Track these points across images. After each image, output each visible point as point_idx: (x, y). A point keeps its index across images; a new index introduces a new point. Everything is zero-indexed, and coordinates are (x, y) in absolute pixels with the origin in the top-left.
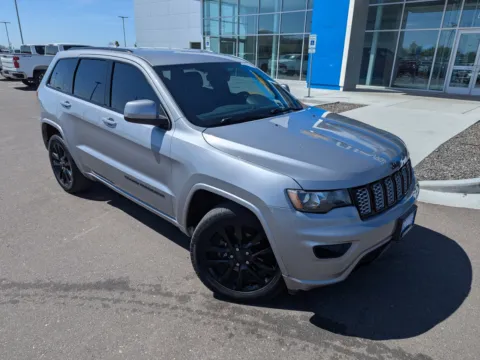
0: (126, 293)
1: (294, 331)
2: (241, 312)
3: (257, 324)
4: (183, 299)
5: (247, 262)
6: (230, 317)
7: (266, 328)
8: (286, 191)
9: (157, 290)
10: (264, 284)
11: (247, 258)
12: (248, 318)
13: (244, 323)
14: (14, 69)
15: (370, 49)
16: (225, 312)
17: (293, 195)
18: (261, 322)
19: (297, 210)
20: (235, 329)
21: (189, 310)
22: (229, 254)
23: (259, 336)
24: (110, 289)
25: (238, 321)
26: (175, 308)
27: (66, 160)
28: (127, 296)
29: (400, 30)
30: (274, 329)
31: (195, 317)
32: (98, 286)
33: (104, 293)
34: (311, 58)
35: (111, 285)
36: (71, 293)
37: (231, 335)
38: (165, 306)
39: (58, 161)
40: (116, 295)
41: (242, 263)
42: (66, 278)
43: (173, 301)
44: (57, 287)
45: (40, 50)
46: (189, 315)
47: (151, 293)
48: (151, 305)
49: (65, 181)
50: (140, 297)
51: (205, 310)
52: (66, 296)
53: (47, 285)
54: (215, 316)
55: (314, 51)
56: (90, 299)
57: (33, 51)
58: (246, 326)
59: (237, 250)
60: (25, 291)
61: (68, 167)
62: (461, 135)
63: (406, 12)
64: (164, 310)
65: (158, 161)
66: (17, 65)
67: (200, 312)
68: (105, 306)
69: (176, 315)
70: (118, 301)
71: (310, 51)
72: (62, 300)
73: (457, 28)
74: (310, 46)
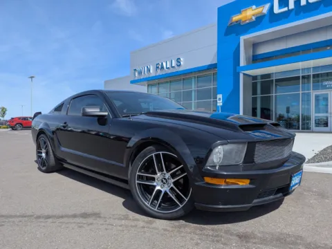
0: (99, 219)
2: (204, 229)
9: (126, 217)
16: (188, 230)
26: (143, 227)
28: (100, 221)
29: (274, 95)
32: (75, 216)
33: (81, 220)
35: (85, 215)
38: (133, 226)
40: (90, 220)
47: (120, 219)
48: (121, 226)
51: (171, 229)
52: (46, 222)
53: (31, 216)
55: (221, 104)
60: (11, 220)
63: (276, 85)
64: (133, 229)
67: (165, 230)
68: (80, 227)
69: (145, 232)
70: (91, 224)
71: (218, 104)
72: (43, 224)
73: (311, 91)
74: (218, 101)
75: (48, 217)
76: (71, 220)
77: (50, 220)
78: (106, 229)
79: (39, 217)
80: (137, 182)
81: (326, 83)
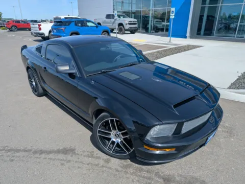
0: (74, 156)
9: (92, 155)
15: (203, 16)
16: (132, 170)
21: (110, 168)
26: (102, 166)
29: (220, 5)
31: (114, 173)
32: (58, 152)
38: (96, 165)
40: (69, 157)
42: (41, 147)
43: (101, 162)
46: (110, 171)
47: (88, 156)
48: (88, 164)
51: (120, 169)
52: (40, 158)
53: (30, 150)
55: (173, 17)
56: (54, 160)
60: (18, 154)
64: (96, 168)
68: (62, 164)
71: (171, 17)
72: (38, 160)
74: (171, 14)
75: (42, 152)
76: (56, 156)
77: (43, 156)
78: (79, 168)
79: (35, 152)
80: (98, 134)
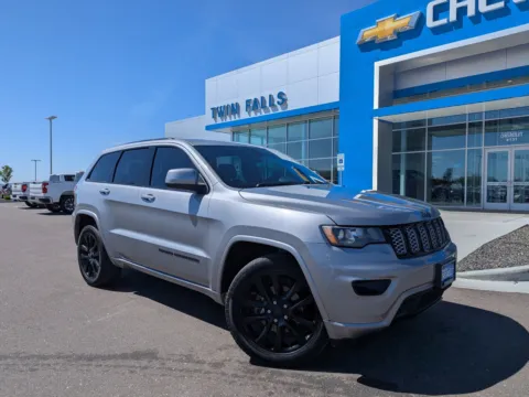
0: (154, 361)
1: (340, 389)
2: (282, 374)
3: (299, 385)
4: (217, 365)
5: (286, 317)
6: (269, 379)
7: (309, 387)
8: (321, 227)
9: (189, 358)
10: (304, 342)
11: (285, 312)
12: (289, 380)
13: (283, 383)
14: (42, 195)
15: (399, 171)
16: (263, 376)
17: (328, 230)
18: (303, 382)
19: (332, 244)
20: (275, 388)
21: (223, 374)
22: (266, 310)
23: (302, 394)
24: (138, 359)
25: (277, 382)
26: (208, 372)
27: (96, 250)
28: (156, 364)
29: (426, 151)
30: (318, 388)
31: (231, 379)
32: (124, 356)
33: (133, 362)
34: (340, 175)
35: (137, 356)
36: (94, 363)
37: (271, 394)
38: (196, 371)
39: (86, 253)
40: (144, 363)
41: (280, 317)
42: (90, 351)
43: (206, 367)
44: (80, 358)
45: (69, 178)
46: (224, 378)
47: (181, 360)
48: (181, 370)
49: (91, 275)
50: (169, 364)
51: (243, 374)
52: (89, 365)
53: (70, 357)
54: (252, 379)
55: (343, 169)
56: (115, 367)
57: (62, 179)
58: (287, 387)
59: (275, 303)
60: (46, 362)
61: (97, 258)
62: (505, 237)
63: (430, 136)
64: (196, 375)
65: (195, 224)
66: (45, 190)
67: (236, 376)
68: (132, 372)
69: (209, 378)
70: (146, 368)
71: (339, 169)
72: (85, 368)
73: (483, 147)
74: (339, 165)
75: (90, 359)
76: (120, 362)
78: (164, 375)
81: (505, 135)
